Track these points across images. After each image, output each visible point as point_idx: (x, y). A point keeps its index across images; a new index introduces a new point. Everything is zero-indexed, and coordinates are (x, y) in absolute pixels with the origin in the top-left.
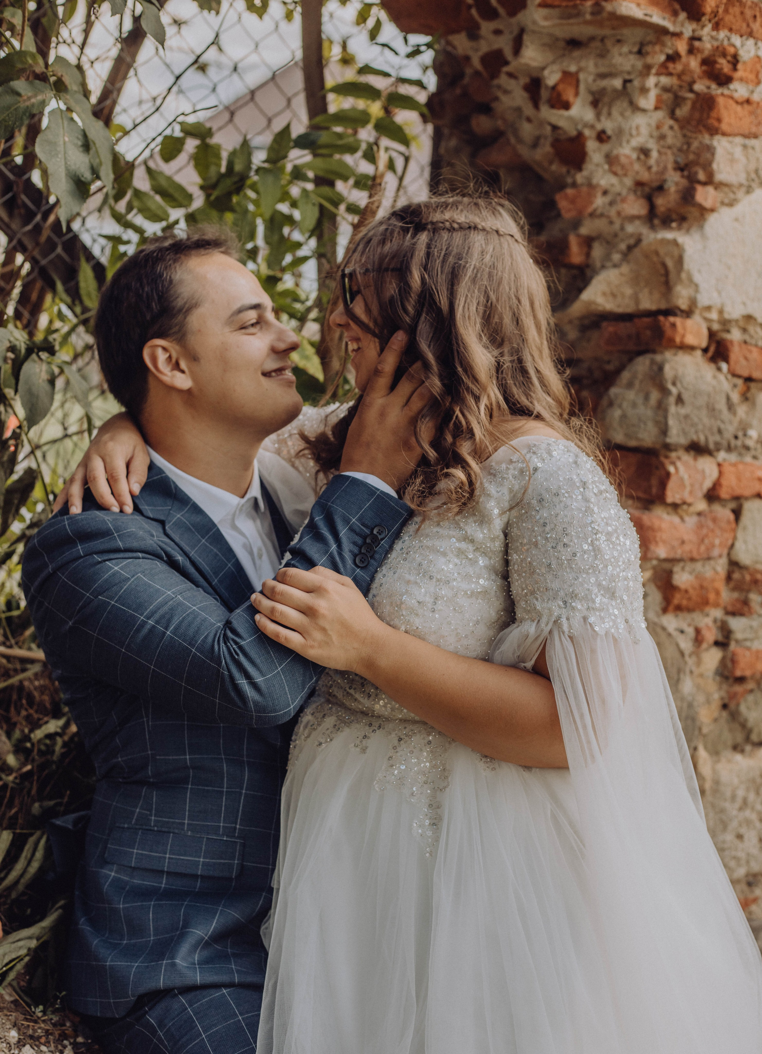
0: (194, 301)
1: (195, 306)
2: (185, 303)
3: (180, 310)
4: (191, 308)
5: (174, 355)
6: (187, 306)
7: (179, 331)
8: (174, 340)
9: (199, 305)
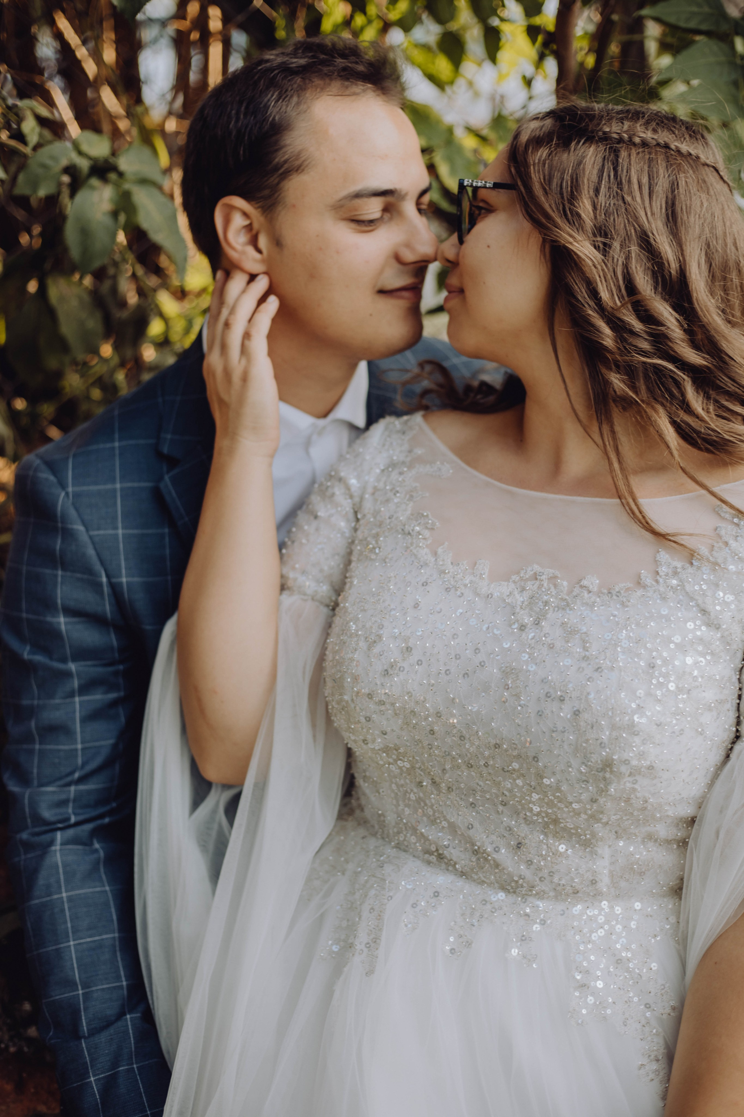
0: (297, 163)
1: (297, 170)
2: (285, 162)
3: (277, 168)
4: (289, 172)
5: (256, 226)
6: (286, 166)
7: (270, 197)
8: (258, 207)
9: (303, 170)
